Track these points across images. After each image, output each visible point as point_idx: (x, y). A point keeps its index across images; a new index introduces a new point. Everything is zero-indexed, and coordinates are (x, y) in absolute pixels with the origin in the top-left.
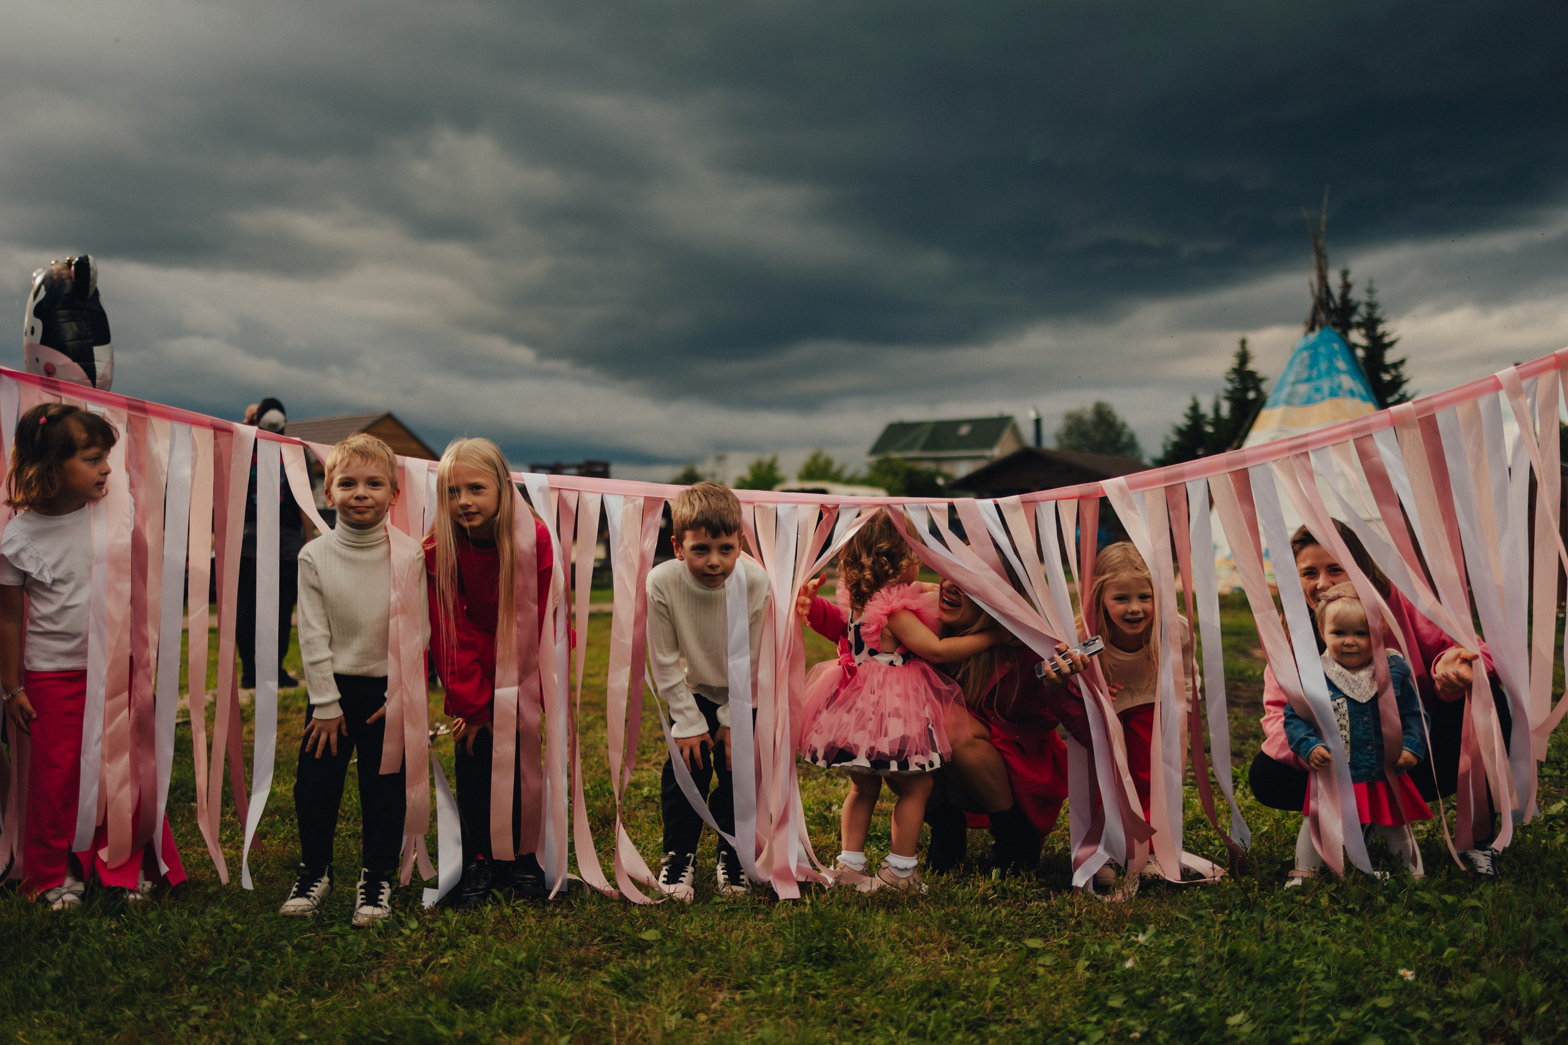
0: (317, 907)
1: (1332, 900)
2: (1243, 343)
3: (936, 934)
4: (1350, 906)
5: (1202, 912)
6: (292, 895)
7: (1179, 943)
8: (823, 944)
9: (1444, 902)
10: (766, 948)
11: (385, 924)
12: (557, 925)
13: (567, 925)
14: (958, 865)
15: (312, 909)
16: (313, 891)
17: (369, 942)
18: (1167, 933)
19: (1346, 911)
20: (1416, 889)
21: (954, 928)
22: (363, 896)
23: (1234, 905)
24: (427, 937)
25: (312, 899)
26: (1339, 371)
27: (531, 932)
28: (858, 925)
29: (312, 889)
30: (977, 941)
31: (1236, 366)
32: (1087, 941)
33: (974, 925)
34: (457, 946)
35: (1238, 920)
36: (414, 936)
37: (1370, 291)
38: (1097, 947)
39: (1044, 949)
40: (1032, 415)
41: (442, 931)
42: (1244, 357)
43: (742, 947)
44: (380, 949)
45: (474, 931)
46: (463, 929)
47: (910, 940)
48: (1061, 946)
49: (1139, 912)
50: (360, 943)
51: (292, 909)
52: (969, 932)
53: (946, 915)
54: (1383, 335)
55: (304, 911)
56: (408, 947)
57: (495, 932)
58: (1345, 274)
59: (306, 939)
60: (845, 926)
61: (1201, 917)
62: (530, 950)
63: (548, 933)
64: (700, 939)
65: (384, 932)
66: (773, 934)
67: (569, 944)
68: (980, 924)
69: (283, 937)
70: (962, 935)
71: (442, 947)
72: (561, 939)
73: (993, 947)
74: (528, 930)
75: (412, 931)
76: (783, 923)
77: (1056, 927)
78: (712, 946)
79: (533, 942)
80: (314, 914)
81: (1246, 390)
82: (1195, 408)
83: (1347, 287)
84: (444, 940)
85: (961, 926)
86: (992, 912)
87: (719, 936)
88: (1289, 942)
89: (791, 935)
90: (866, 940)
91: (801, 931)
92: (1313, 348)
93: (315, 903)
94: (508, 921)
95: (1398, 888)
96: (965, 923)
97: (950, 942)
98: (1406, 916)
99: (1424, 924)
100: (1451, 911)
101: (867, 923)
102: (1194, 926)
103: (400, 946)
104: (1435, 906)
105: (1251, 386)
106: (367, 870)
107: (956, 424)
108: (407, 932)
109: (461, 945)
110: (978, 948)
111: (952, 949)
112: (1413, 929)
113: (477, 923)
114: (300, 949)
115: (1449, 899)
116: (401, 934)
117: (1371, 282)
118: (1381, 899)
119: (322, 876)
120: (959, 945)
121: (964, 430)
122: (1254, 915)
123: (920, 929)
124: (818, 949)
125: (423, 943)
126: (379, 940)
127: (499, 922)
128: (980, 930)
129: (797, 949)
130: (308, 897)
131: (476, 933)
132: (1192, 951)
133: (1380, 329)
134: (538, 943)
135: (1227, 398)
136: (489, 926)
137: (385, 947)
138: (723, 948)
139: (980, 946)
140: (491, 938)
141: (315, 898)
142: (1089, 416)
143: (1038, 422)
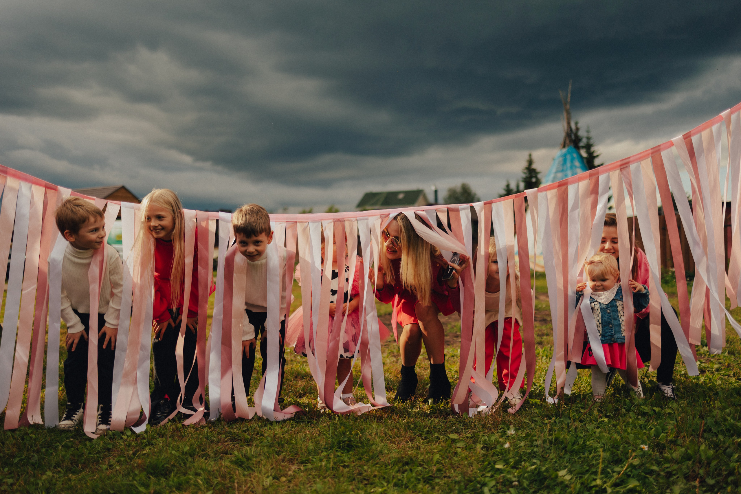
0: (77, 425)
1: (600, 411)
2: (530, 155)
3: (403, 433)
4: (608, 414)
5: (536, 419)
6: (63, 419)
7: (528, 435)
8: (346, 439)
9: (654, 411)
10: (316, 442)
11: (113, 433)
12: (206, 432)
13: (211, 432)
14: (411, 398)
15: (74, 426)
16: (75, 417)
17: (104, 443)
18: (520, 429)
19: (606, 416)
20: (640, 405)
21: (412, 429)
22: (100, 419)
23: (552, 415)
24: (136, 440)
25: (74, 421)
26: (576, 167)
27: (192, 436)
28: (364, 429)
29: (74, 415)
30: (424, 436)
31: (527, 167)
32: (480, 434)
33: (422, 428)
34: (152, 444)
35: (555, 422)
36: (129, 439)
37: (588, 132)
38: (486, 438)
39: (459, 439)
40: (433, 188)
41: (144, 436)
42: (530, 162)
43: (304, 441)
44: (110, 447)
45: (161, 436)
46: (155, 435)
47: (390, 436)
48: (467, 437)
49: (504, 420)
50: (99, 444)
51: (63, 426)
52: (419, 431)
53: (408, 423)
54: (594, 152)
55: (70, 427)
56: (125, 445)
57: (172, 436)
58: (576, 124)
59: (70, 442)
60: (357, 430)
61: (536, 421)
62: (191, 445)
63: (201, 436)
64: (281, 438)
65: (113, 437)
66: (319, 435)
67: (212, 442)
68: (425, 427)
69: (58, 441)
70: (416, 433)
71: (144, 445)
72: (207, 439)
73: (432, 438)
74: (190, 435)
75: (128, 436)
76: (325, 428)
77: (463, 428)
78: (288, 441)
79: (192, 441)
80: (75, 428)
81: (531, 177)
82: (508, 186)
83: (577, 129)
84: (145, 441)
85: (415, 428)
86: (430, 421)
87: (291, 436)
88: (581, 433)
89: (329, 434)
90: (368, 437)
91: (334, 432)
92: (564, 156)
93: (76, 423)
94: (179, 431)
95: (631, 404)
96: (417, 427)
97: (410, 436)
98: (637, 419)
99: (646, 422)
100: (658, 416)
101: (368, 428)
102: (533, 425)
103: (121, 444)
104: (650, 413)
105: (534, 176)
106: (102, 406)
107: (396, 193)
108: (125, 437)
109: (154, 444)
110: (425, 439)
111: (412, 440)
112: (642, 425)
113: (163, 432)
114: (66, 447)
115: (657, 409)
116: (122, 438)
117: (588, 127)
118: (624, 410)
119: (80, 409)
120: (415, 438)
121: (401, 196)
122: (562, 419)
123: (395, 430)
124: (344, 442)
125: (133, 443)
126: (110, 442)
127: (175, 431)
128: (425, 430)
129: (332, 441)
130: (72, 420)
131: (162, 437)
132: (535, 438)
133: (592, 149)
134: (195, 442)
135: (523, 181)
136: (169, 434)
137: (113, 445)
138: (294, 442)
139: (426, 438)
140: (170, 439)
141: (75, 421)
142: (459, 190)
143: (436, 192)
